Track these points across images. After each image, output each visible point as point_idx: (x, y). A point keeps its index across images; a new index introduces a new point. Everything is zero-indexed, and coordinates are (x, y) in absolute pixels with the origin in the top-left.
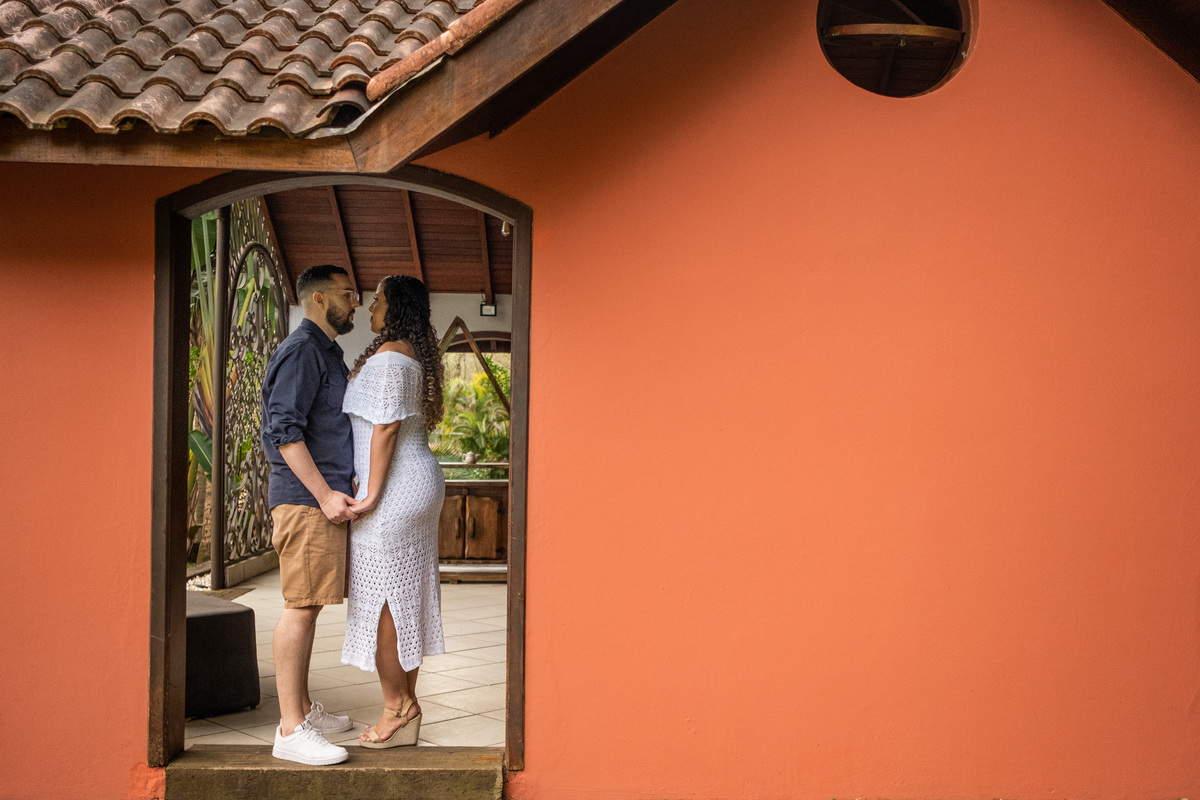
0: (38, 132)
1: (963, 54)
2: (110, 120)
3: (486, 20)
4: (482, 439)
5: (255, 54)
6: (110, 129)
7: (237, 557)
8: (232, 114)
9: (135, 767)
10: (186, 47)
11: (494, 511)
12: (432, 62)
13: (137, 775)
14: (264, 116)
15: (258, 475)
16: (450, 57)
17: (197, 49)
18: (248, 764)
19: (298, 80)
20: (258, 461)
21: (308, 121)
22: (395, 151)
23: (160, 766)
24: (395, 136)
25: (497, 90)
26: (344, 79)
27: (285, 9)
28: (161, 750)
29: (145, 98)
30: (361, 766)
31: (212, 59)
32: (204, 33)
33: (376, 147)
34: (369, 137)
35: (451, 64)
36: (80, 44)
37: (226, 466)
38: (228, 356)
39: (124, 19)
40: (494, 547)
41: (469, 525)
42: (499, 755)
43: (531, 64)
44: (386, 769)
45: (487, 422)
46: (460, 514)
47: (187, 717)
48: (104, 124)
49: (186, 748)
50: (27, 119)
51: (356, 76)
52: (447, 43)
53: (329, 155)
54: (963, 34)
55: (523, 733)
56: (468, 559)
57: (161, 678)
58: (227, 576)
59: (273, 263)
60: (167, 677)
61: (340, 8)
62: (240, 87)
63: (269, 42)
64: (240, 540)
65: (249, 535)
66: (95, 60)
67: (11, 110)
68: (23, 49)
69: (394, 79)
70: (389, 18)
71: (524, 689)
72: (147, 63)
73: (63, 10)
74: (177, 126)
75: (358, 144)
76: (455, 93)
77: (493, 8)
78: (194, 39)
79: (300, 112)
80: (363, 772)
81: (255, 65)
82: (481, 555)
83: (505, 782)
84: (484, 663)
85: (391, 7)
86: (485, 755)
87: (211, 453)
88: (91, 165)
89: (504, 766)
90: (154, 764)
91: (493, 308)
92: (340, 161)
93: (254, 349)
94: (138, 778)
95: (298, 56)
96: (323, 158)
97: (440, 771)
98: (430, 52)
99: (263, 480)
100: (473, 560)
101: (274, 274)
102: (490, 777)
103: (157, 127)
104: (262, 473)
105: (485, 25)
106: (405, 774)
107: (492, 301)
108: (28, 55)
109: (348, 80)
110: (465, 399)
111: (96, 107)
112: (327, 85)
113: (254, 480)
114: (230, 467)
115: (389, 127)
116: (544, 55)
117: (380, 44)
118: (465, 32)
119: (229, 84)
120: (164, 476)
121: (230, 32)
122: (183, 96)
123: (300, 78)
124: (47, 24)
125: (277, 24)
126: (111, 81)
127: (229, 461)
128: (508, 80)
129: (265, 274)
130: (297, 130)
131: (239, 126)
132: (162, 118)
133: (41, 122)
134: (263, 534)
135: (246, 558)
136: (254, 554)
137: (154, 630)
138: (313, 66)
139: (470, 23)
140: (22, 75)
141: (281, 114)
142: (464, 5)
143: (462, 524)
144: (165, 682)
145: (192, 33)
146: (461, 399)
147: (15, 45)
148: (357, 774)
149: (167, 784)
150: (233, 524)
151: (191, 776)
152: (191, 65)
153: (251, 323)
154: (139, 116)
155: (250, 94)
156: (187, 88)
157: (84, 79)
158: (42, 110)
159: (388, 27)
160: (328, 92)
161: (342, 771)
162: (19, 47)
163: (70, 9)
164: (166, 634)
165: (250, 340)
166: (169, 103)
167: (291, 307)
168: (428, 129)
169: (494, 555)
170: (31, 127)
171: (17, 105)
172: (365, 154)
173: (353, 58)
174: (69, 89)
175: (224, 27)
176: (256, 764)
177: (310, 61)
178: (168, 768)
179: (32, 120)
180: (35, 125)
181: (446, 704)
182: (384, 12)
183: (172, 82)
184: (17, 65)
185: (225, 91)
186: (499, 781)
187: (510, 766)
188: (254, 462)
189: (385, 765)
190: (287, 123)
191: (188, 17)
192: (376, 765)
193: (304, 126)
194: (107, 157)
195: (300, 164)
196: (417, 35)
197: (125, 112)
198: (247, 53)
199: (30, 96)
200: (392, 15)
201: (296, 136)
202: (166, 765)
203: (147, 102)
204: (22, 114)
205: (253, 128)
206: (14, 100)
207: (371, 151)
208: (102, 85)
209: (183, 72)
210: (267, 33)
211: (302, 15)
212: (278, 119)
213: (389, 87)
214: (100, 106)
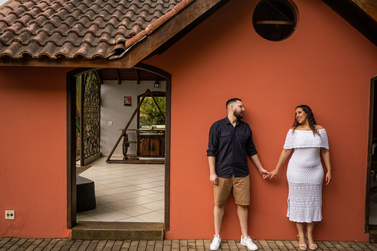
0: (35, 59)
1: (295, 28)
2: (54, 54)
3: (158, 25)
4: (154, 113)
5: (93, 31)
6: (55, 58)
7: (87, 156)
8: (88, 52)
9: (64, 228)
10: (74, 30)
11: (158, 143)
12: (143, 37)
13: (64, 231)
14: (96, 54)
15: (93, 133)
16: (148, 35)
17: (77, 30)
18: (94, 228)
19: (106, 41)
20: (93, 129)
21: (109, 54)
22: (133, 62)
23: (70, 228)
24: (133, 58)
25: (162, 44)
26: (119, 41)
27: (101, 15)
28: (70, 224)
29: (63, 48)
30: (125, 229)
31: (81, 32)
32: (79, 24)
33: (128, 61)
34: (126, 58)
35: (149, 37)
36: (45, 30)
37: (84, 132)
38: (84, 101)
39: (56, 19)
40: (159, 153)
41: (152, 147)
42: (162, 225)
43: (171, 37)
44: (132, 230)
45: (155, 108)
46: (149, 144)
47: (77, 212)
48: (53, 56)
49: (77, 222)
50: (32, 55)
51: (122, 40)
52: (148, 31)
53: (115, 63)
54: (295, 22)
55: (169, 220)
56: (151, 156)
57: (70, 205)
58: (85, 162)
59: (96, 73)
60: (71, 205)
61: (116, 14)
62: (90, 43)
63: (97, 26)
64: (88, 151)
65: (90, 150)
66: (50, 34)
67: (28, 53)
68: (30, 32)
69: (133, 42)
70: (130, 17)
71: (169, 208)
72: (64, 34)
73: (40, 17)
74: (73, 56)
75: (122, 60)
76: (150, 45)
77: (161, 21)
78: (76, 27)
79: (107, 51)
80: (125, 231)
81: (93, 35)
82: (155, 155)
83: (164, 233)
84: (157, 193)
85: (131, 14)
86: (159, 226)
87: (80, 125)
88: (49, 67)
89: (164, 229)
90: (68, 228)
91: (158, 85)
92: (118, 65)
93: (91, 98)
94: (64, 232)
95: (105, 32)
96: (113, 64)
97: (146, 231)
98: (143, 34)
99: (94, 134)
100: (153, 156)
101: (96, 76)
102: (160, 232)
103: (67, 57)
104: (94, 132)
105: (158, 26)
106: (137, 231)
107: (157, 83)
108: (31, 33)
109: (120, 41)
110: (149, 102)
111: (51, 51)
112: (114, 42)
113: (91, 134)
114: (85, 132)
115: (131, 55)
116: (175, 34)
117: (128, 26)
118: (152, 28)
119: (87, 42)
120: (70, 150)
121: (86, 22)
122: (74, 45)
123: (106, 40)
124: (36, 23)
125: (99, 20)
126: (54, 42)
127: (85, 130)
128: (165, 42)
129: (93, 76)
130: (105, 57)
131: (90, 56)
132: (68, 54)
133: (36, 56)
134: (94, 149)
135: (89, 156)
136: (92, 155)
137: (68, 192)
138: (109, 35)
139: (154, 26)
140: (30, 41)
141: (101, 52)
142: (151, 11)
143: (150, 146)
144: (71, 206)
145: (76, 24)
146: (148, 102)
147: (28, 30)
148: (124, 231)
149: (72, 233)
150: (86, 147)
151: (79, 232)
152: (76, 35)
153: (90, 91)
154: (63, 54)
155: (92, 45)
156: (75, 43)
157: (47, 42)
158: (36, 51)
159: (130, 20)
160: (114, 44)
161: (120, 231)
162: (29, 31)
163: (42, 17)
164: (71, 193)
165: (90, 95)
166: (70, 48)
167: (101, 85)
168: (142, 56)
169: (159, 155)
170: (33, 57)
171: (29, 51)
172: (125, 63)
173: (120, 33)
174: (43, 44)
175: (84, 22)
176: (96, 228)
177: (108, 33)
178: (72, 229)
179: (33, 55)
180: (34, 57)
181: (147, 207)
182: (129, 16)
183: (71, 42)
184: (29, 36)
185: (86, 44)
186: (163, 233)
187: (166, 229)
188: (91, 130)
189: (131, 229)
190: (103, 55)
191: (74, 18)
192: (129, 229)
193: (108, 55)
194: (54, 65)
195: (107, 66)
196: (138, 24)
197: (58, 53)
198: (91, 31)
199: (33, 48)
200: (131, 16)
201: (106, 59)
202: (72, 228)
203: (64, 49)
204: (31, 54)
205: (94, 57)
206: (29, 50)
207: (126, 62)
208: (52, 43)
209: (74, 38)
210: (96, 24)
211: (106, 16)
212: (101, 54)
213: (131, 44)
214: (52, 50)
